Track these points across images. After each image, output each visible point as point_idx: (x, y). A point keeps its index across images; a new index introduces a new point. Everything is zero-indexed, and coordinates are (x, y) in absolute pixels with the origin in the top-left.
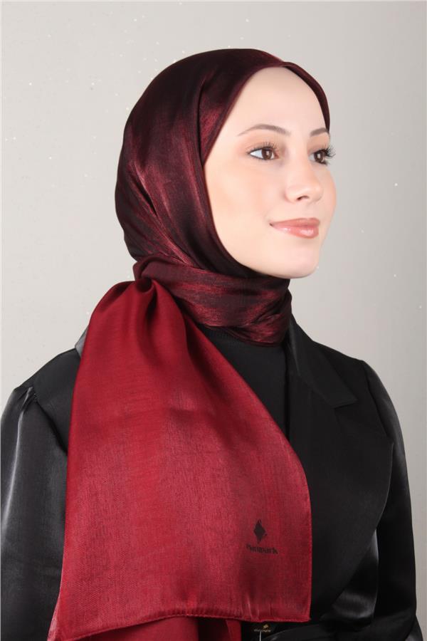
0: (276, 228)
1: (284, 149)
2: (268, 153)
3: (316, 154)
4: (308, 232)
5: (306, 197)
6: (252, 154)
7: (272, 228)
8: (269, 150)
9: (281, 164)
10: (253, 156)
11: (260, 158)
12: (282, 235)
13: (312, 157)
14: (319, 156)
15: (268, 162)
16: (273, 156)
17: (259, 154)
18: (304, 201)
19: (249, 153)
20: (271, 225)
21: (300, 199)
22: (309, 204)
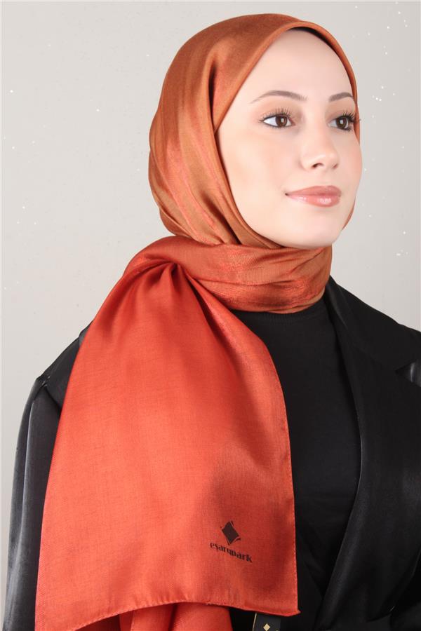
0: (293, 198)
1: (300, 115)
2: (282, 120)
3: (338, 120)
4: (327, 201)
5: (320, 164)
6: (266, 121)
7: (288, 199)
8: (283, 117)
9: (298, 131)
10: (267, 124)
11: (273, 126)
12: (299, 204)
13: (334, 123)
14: (342, 122)
15: (283, 130)
16: (288, 123)
17: (272, 121)
18: (319, 168)
19: (262, 121)
20: (286, 194)
21: (315, 166)
22: (325, 172)
